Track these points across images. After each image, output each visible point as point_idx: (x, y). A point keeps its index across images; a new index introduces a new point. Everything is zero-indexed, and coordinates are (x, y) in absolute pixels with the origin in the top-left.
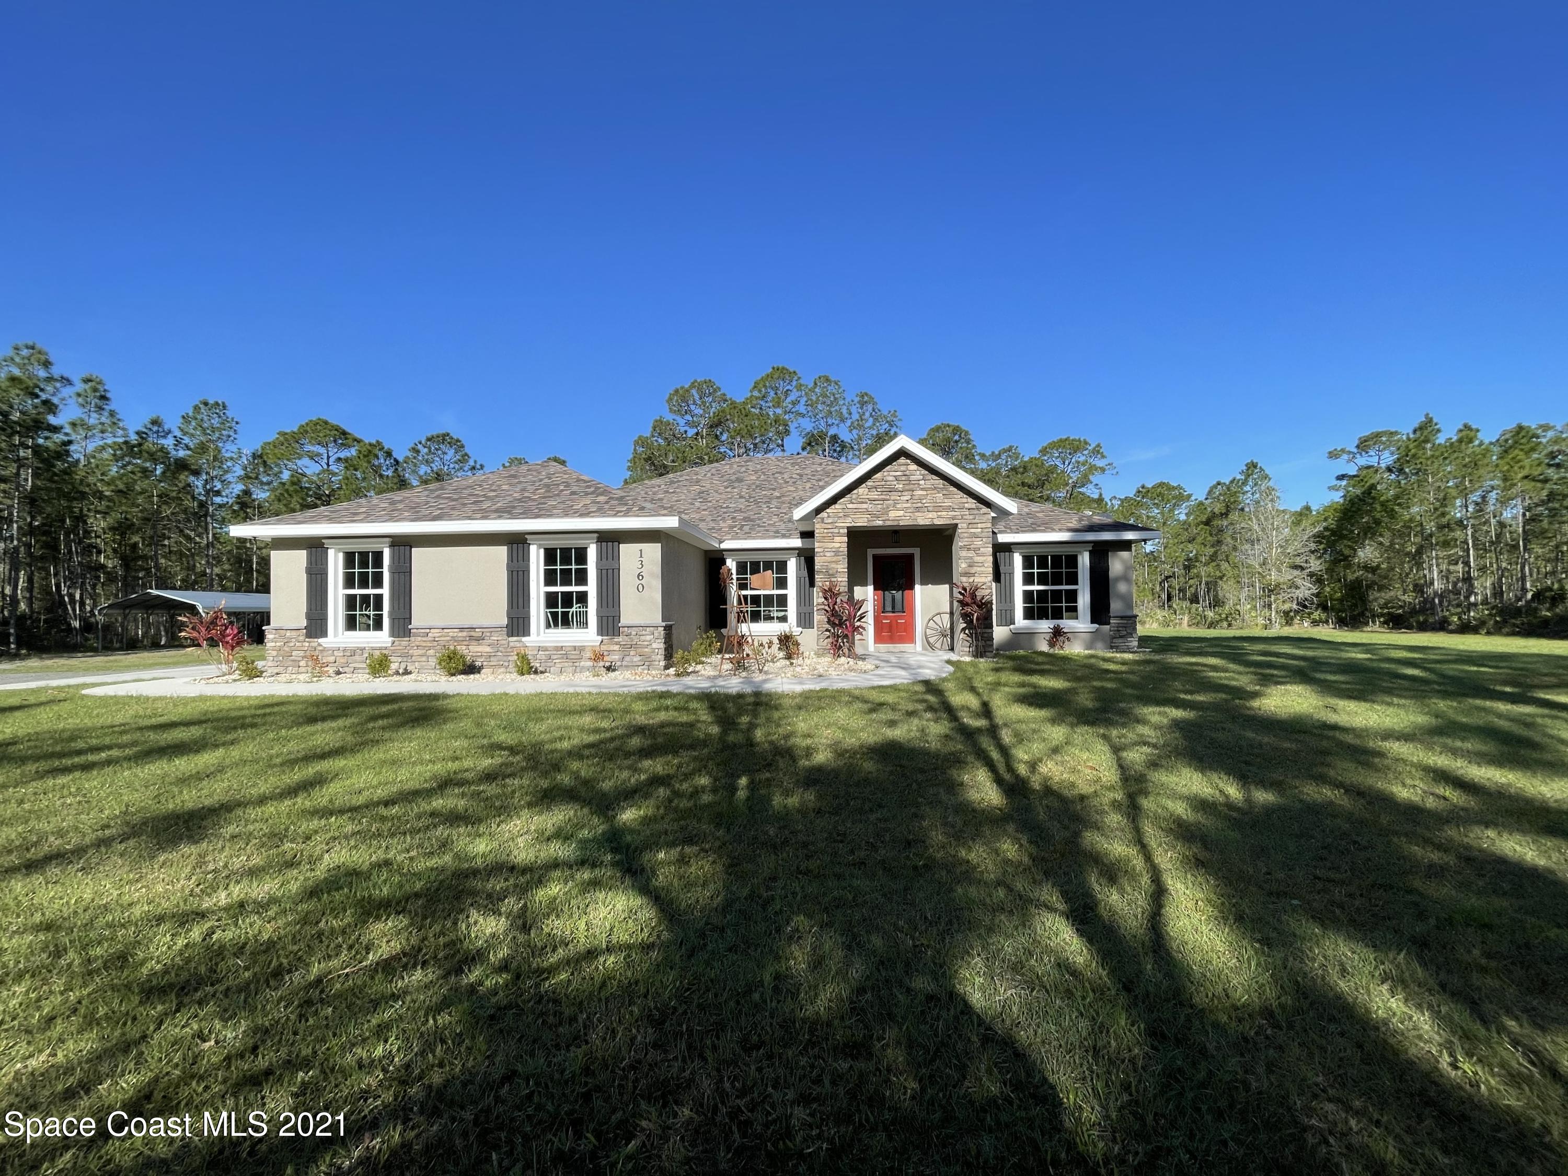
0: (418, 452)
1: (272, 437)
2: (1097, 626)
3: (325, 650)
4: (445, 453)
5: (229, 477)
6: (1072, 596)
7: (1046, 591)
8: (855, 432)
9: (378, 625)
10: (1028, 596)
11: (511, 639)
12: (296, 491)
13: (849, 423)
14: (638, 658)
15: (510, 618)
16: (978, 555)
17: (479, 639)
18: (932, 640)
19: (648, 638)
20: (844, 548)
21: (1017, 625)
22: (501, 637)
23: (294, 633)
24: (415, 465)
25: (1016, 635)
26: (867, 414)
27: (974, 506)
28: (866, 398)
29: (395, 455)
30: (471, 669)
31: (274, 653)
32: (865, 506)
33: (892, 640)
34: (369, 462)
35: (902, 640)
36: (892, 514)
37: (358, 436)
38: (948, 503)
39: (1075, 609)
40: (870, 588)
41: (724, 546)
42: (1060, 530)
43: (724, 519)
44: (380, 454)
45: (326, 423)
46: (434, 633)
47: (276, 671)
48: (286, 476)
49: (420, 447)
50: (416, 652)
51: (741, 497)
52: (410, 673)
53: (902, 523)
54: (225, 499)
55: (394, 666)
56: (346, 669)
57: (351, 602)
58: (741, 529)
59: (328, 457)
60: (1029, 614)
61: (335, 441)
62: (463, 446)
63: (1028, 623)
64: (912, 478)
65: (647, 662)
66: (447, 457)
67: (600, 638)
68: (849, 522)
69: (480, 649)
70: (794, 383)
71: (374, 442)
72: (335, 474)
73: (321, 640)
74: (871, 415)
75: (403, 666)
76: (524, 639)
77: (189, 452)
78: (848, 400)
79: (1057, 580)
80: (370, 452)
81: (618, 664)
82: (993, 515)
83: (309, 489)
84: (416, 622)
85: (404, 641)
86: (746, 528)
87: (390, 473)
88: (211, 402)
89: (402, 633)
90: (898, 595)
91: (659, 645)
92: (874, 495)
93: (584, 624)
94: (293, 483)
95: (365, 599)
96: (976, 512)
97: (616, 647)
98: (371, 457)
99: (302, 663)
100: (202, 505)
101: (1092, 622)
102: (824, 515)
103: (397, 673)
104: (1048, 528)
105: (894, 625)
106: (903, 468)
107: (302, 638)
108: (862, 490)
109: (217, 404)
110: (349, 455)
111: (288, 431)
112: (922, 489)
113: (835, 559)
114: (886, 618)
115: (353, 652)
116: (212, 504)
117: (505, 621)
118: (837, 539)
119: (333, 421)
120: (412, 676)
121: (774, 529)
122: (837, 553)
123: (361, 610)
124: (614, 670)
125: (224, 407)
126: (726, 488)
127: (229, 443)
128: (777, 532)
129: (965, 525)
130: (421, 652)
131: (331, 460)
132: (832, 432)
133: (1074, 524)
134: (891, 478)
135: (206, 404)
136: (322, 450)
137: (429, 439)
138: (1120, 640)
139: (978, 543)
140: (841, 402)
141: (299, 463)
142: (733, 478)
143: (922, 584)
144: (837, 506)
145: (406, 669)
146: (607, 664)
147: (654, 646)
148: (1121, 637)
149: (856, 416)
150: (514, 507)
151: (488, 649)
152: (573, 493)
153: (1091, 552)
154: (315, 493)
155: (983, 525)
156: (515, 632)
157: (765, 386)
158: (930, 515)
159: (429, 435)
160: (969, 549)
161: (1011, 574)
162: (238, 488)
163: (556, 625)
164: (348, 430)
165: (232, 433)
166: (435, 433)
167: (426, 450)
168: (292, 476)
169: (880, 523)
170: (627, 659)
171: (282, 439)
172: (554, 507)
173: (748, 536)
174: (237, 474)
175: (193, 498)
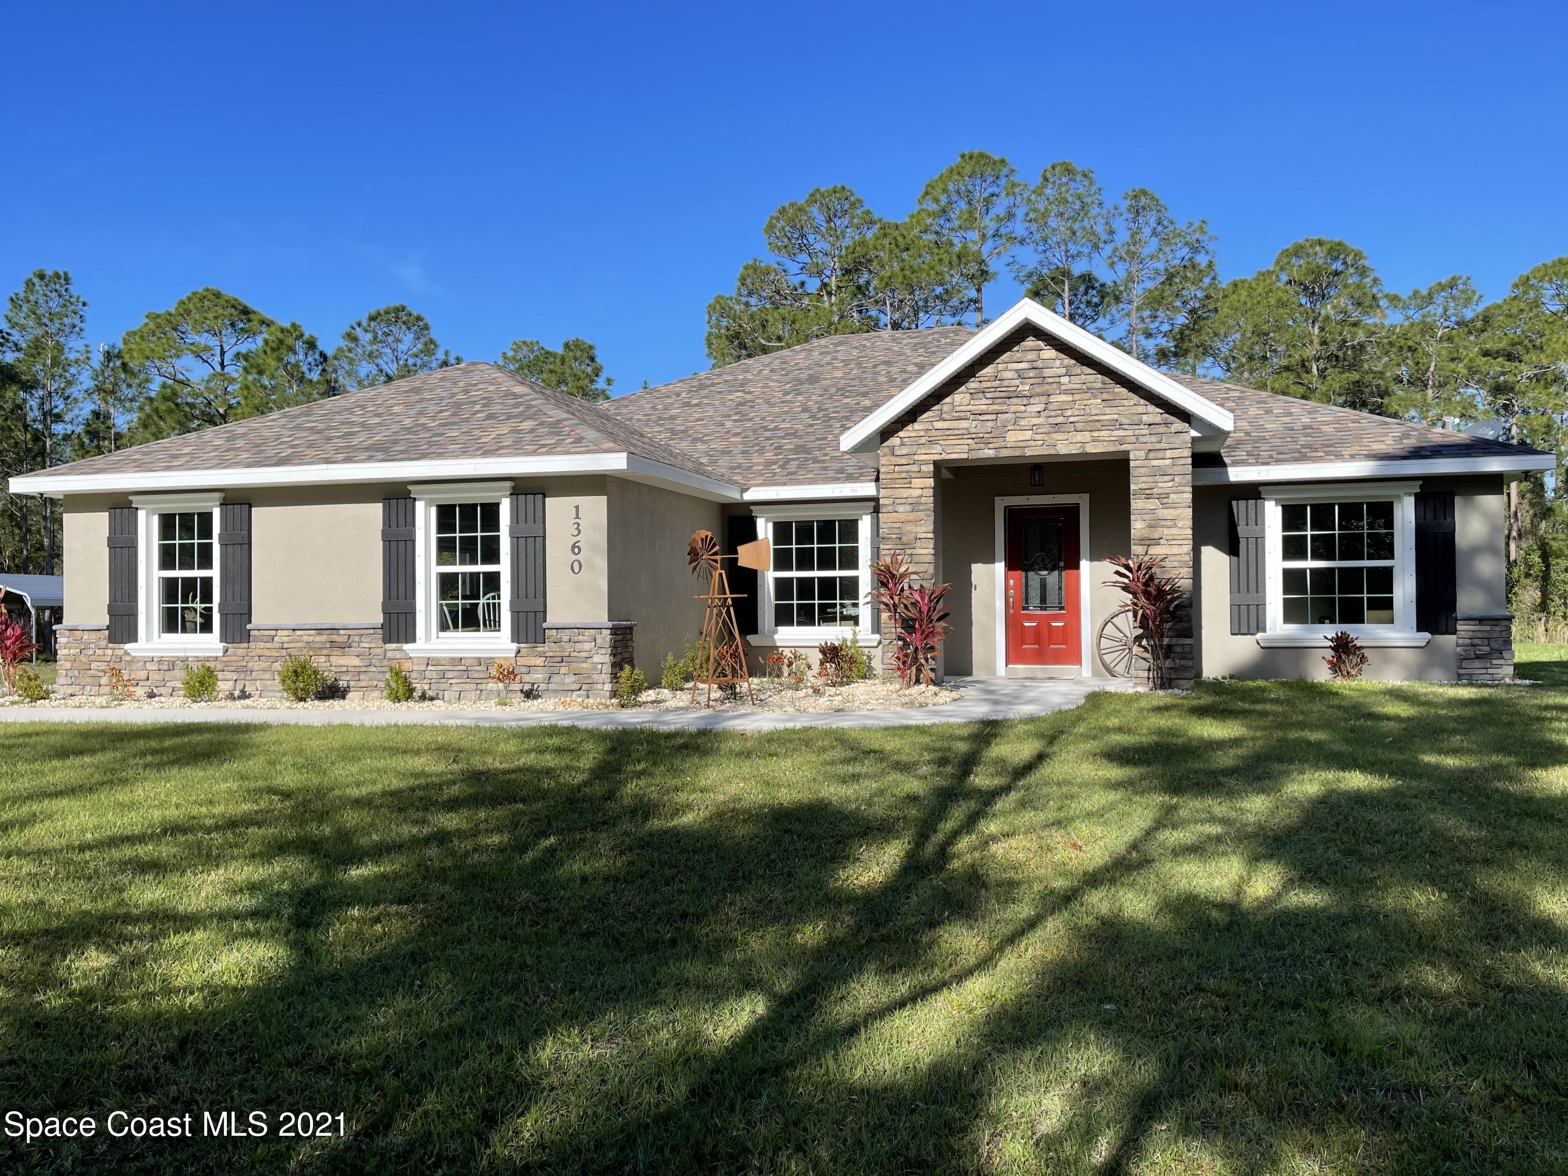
0: (355, 339)
1: (139, 322)
2: (1427, 635)
3: (134, 660)
4: (398, 341)
5: (74, 391)
6: (1384, 580)
7: (1331, 570)
8: (1121, 268)
9: (207, 627)
10: (1292, 580)
11: (390, 646)
12: (170, 412)
13: (1107, 250)
14: (570, 679)
15: (387, 613)
16: (1165, 506)
17: (344, 647)
18: (1108, 659)
19: (587, 646)
20: (928, 500)
21: (1270, 632)
22: (373, 643)
23: (94, 635)
24: (351, 363)
25: (1272, 651)
26: (1147, 231)
27: (1158, 419)
28: (1143, 201)
29: (321, 346)
30: (332, 692)
31: (68, 665)
32: (965, 424)
33: (1041, 657)
34: (280, 360)
35: (1058, 658)
36: (1013, 437)
37: (268, 316)
38: (1110, 415)
39: (1388, 604)
40: (1000, 567)
41: (749, 496)
42: (1353, 457)
43: (761, 451)
44: (299, 346)
45: (218, 295)
46: (282, 637)
47: (70, 691)
48: (155, 388)
49: (359, 332)
50: (256, 665)
51: (805, 410)
52: (249, 696)
53: (1028, 453)
54: (70, 428)
55: (224, 686)
56: (162, 690)
57: (170, 589)
58: (783, 467)
59: (223, 353)
60: (1292, 612)
61: (233, 325)
62: (426, 327)
63: (1293, 629)
64: (1047, 372)
65: (585, 686)
66: (402, 347)
67: (514, 646)
68: (937, 453)
69: (343, 661)
70: (1003, 181)
71: (287, 325)
72: (232, 381)
73: (129, 646)
74: (1154, 233)
75: (239, 686)
76: (406, 647)
77: (21, 355)
78: (1109, 205)
79: (1351, 549)
80: (281, 342)
81: (543, 686)
82: (1194, 433)
83: (192, 406)
84: (258, 619)
85: (240, 649)
86: (793, 465)
87: (315, 376)
88: (49, 272)
89: (237, 636)
90: (1052, 578)
91: (603, 658)
92: (981, 405)
93: (494, 624)
94: (165, 398)
95: (189, 584)
96: (1162, 429)
97: (539, 661)
98: (283, 351)
99: (104, 681)
100: (37, 437)
101: (1420, 628)
102: (894, 441)
103: (231, 697)
104: (1332, 451)
105: (1045, 632)
106: (1031, 356)
107: (103, 643)
108: (959, 398)
109: (57, 275)
110: (253, 347)
111: (161, 311)
112: (1066, 392)
113: (912, 516)
114: (1030, 618)
115: (172, 664)
116: (52, 435)
117: (379, 619)
118: (917, 482)
119: (229, 292)
120: (248, 702)
121: (837, 466)
122: (915, 506)
123: (185, 600)
124: (537, 697)
125: (67, 279)
126: (786, 393)
127: (74, 336)
128: (841, 471)
129: (1142, 454)
130: (264, 665)
131: (228, 357)
132: (1078, 269)
133: (1388, 444)
134: (1009, 375)
135: (42, 277)
136: (213, 342)
137: (372, 318)
138: (1477, 664)
139: (1164, 485)
140: (1095, 211)
141: (178, 364)
142: (804, 376)
143: (1092, 559)
144: (916, 426)
145: (243, 691)
146: (527, 687)
147: (596, 659)
148: (1478, 657)
149: (1122, 237)
150: (396, 442)
151: (356, 662)
152: (491, 417)
153: (1417, 496)
154: (203, 412)
155: (1176, 453)
156: (394, 636)
157: (945, 191)
158: (1080, 437)
159: (373, 312)
160: (1149, 497)
161: (1259, 540)
162: (86, 409)
163: (456, 626)
164: (251, 305)
165: (77, 321)
166: (382, 308)
167: (369, 336)
168: (164, 386)
169: (989, 453)
170: (556, 679)
171: (152, 325)
172: (453, 440)
173: (791, 479)
174: (84, 387)
175: (26, 427)
